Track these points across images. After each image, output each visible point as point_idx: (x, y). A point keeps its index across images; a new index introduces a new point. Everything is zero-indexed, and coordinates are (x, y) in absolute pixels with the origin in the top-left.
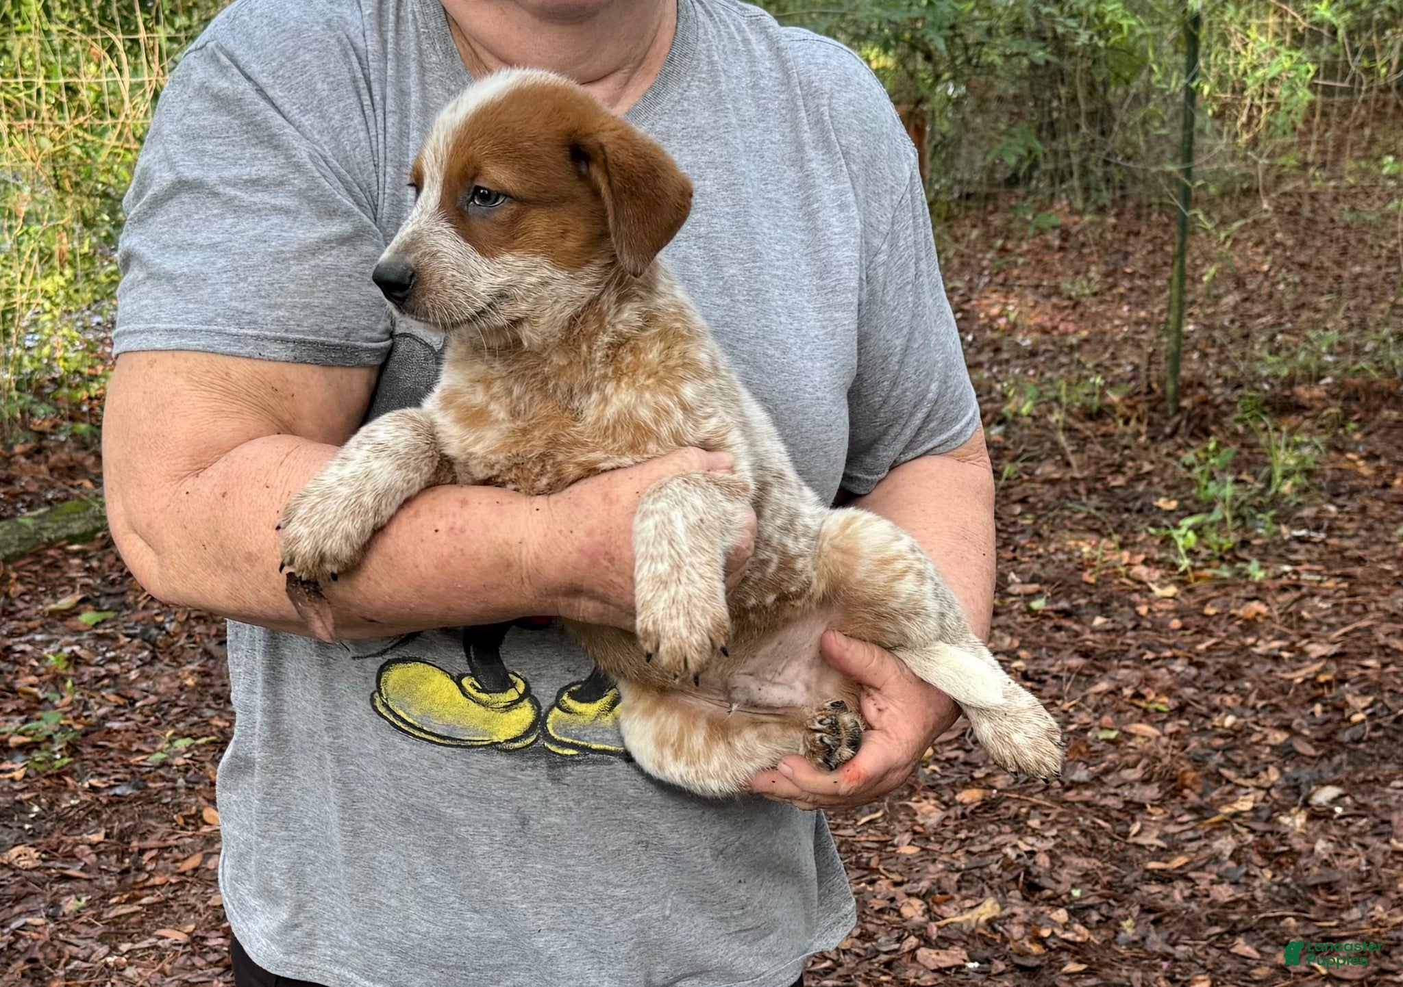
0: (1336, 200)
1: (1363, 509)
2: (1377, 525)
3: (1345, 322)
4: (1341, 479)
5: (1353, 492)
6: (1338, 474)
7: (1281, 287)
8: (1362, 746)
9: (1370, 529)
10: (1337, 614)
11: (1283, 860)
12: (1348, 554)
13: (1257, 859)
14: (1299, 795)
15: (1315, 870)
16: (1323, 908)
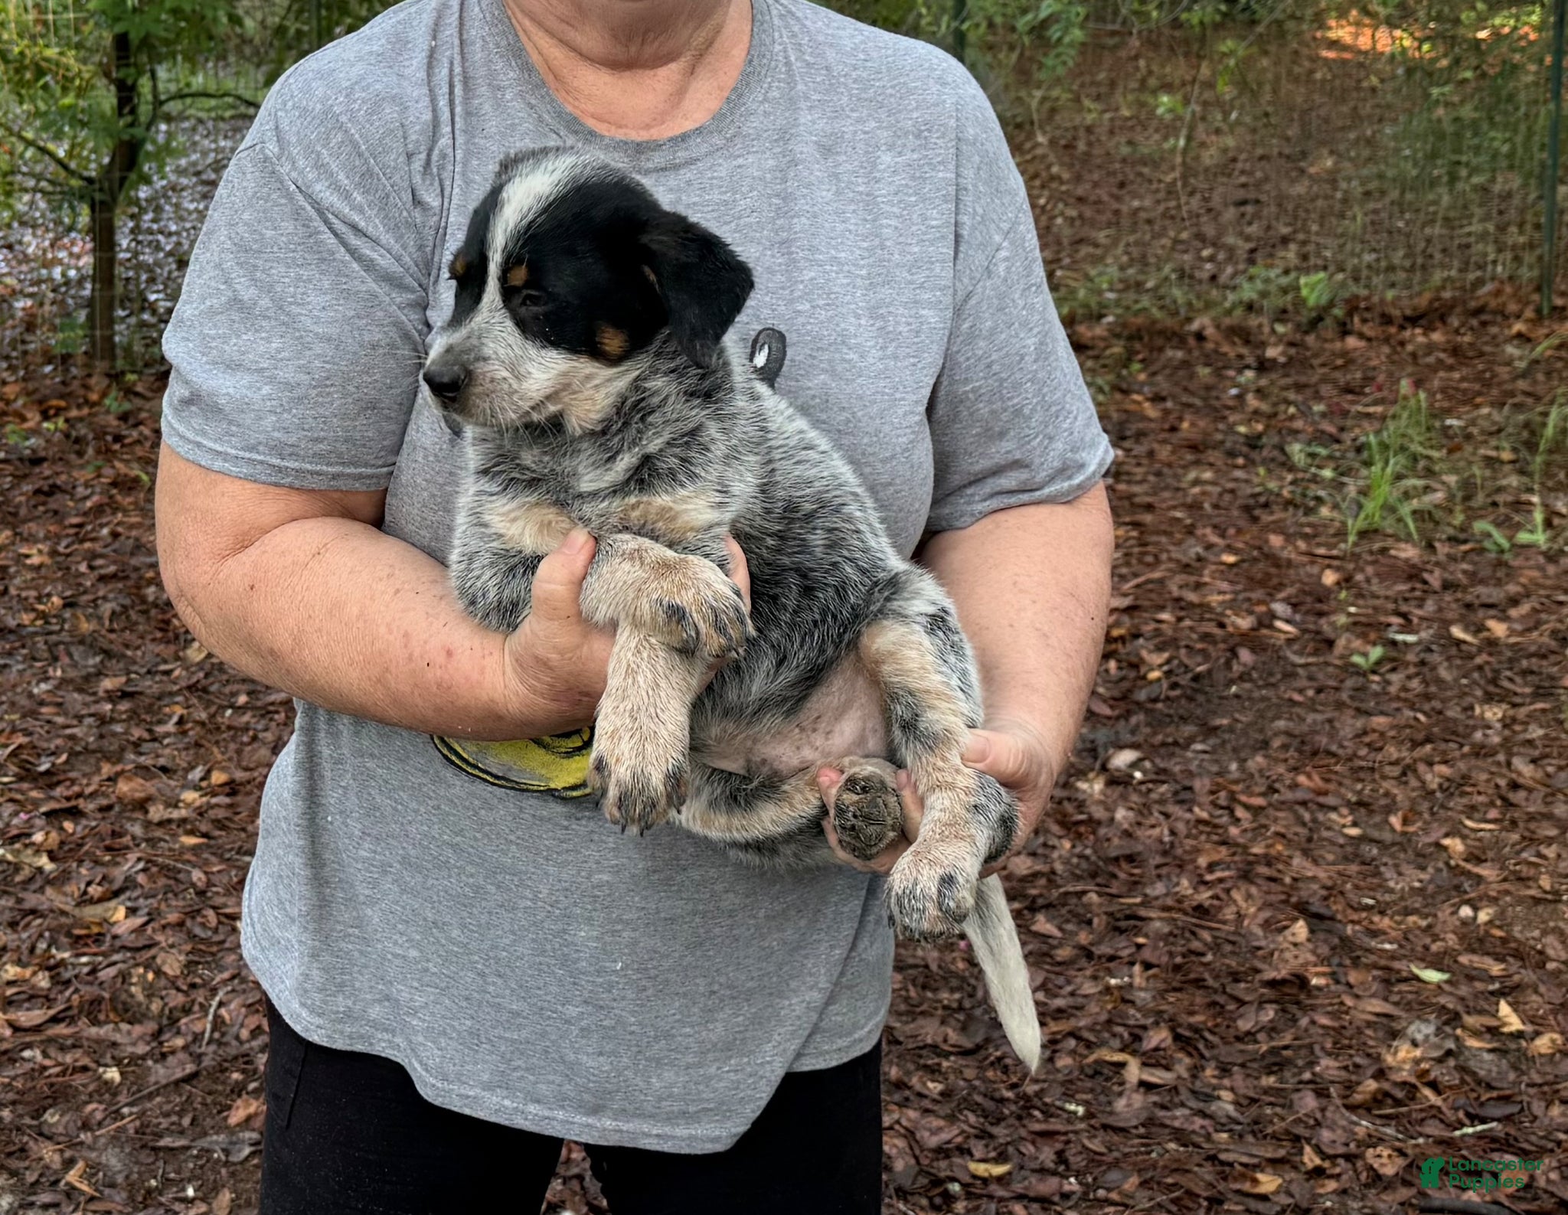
0: (1112, 132)
1: (1151, 454)
2: (1165, 470)
3: (1125, 259)
4: (1127, 421)
5: (1140, 435)
6: (1124, 417)
7: (1059, 221)
8: (1160, 705)
9: (1158, 474)
10: (1128, 564)
11: (1082, 829)
12: (1137, 500)
13: (1055, 828)
14: (1096, 758)
15: (1116, 841)
16: (1126, 882)
